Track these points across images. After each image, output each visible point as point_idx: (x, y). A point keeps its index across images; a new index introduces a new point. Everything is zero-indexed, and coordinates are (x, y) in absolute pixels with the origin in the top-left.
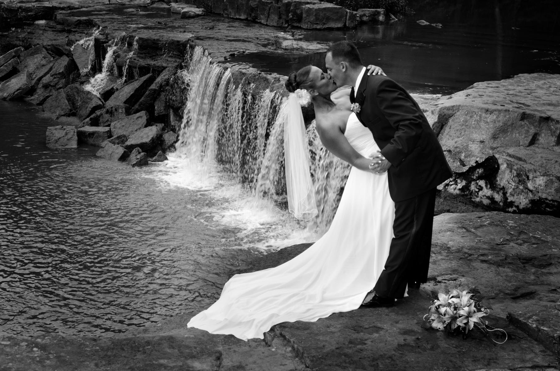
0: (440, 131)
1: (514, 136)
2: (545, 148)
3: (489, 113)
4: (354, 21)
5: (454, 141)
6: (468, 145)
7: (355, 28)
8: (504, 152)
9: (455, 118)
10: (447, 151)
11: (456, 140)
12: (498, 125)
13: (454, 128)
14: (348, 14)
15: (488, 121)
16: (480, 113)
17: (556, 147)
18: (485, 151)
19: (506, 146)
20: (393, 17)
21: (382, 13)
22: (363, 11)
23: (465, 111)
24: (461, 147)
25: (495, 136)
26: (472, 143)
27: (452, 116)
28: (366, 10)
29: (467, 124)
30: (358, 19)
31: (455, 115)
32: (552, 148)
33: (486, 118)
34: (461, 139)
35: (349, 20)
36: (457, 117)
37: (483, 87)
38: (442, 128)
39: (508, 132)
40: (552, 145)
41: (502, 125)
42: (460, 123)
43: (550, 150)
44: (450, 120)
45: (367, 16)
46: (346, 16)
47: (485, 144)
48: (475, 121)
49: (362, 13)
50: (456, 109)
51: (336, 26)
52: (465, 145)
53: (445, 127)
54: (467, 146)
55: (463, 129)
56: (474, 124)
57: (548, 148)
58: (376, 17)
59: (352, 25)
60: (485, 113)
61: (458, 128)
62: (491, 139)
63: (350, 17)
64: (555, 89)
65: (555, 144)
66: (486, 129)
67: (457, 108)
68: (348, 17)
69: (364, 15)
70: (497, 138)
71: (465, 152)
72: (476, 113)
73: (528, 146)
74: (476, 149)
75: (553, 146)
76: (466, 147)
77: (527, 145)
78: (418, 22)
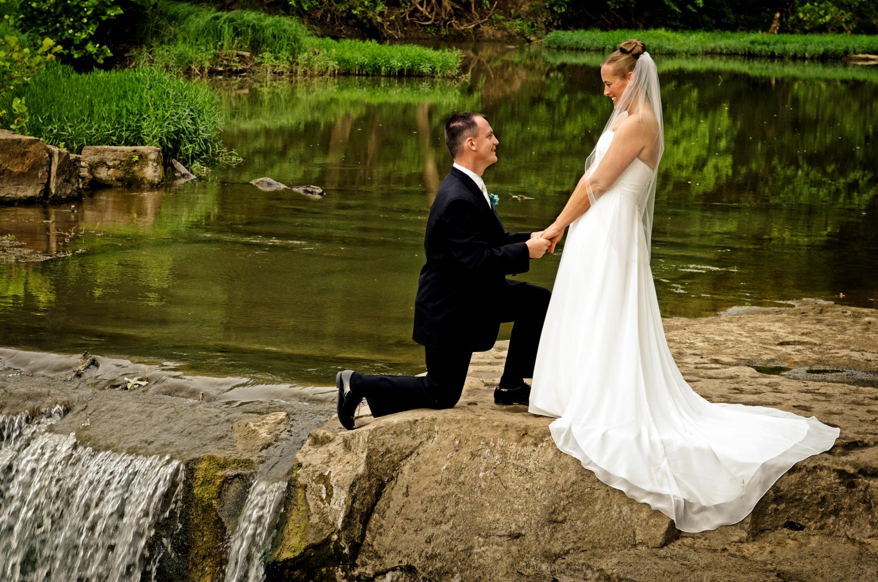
0: (375, 504)
1: (615, 514)
2: (715, 551)
3: (531, 440)
4: (74, 180)
5: (421, 537)
6: (472, 548)
7: (76, 199)
8: (589, 567)
9: (420, 459)
10: (401, 569)
11: (429, 531)
12: (561, 481)
13: (418, 495)
14: (56, 159)
15: (531, 466)
16: (500, 442)
17: (750, 546)
18: (528, 566)
19: (594, 547)
20: (183, 169)
21: (153, 156)
22: (98, 151)
23: (453, 436)
24: (448, 555)
25: (554, 517)
26: (481, 540)
27: (412, 452)
28: (105, 151)
29: (462, 478)
30: (84, 173)
31: (421, 450)
32: (739, 550)
33: (522, 457)
34: (445, 527)
35: (58, 175)
36: (427, 456)
37: (488, 361)
38: (378, 495)
39: (596, 500)
40: (736, 538)
41: (574, 478)
42: (439, 478)
43: (734, 556)
44: (406, 468)
45: (109, 168)
46: (50, 164)
47: (526, 543)
48: (486, 469)
49: (96, 158)
50: (422, 432)
51: (21, 194)
52: (461, 547)
53: (388, 489)
54: (469, 550)
55: (448, 495)
56: (485, 479)
57: (724, 550)
58: (136, 168)
59: (69, 191)
60: (519, 441)
61: (432, 493)
62: (543, 526)
63: (60, 167)
64: (698, 359)
65: (745, 535)
66: (524, 493)
67: (426, 427)
68: (54, 168)
69: (102, 163)
70: (563, 522)
71: (462, 571)
72: (487, 444)
73: (662, 546)
74: (496, 561)
75: (741, 542)
76: (463, 556)
77: (660, 540)
78: (253, 182)
